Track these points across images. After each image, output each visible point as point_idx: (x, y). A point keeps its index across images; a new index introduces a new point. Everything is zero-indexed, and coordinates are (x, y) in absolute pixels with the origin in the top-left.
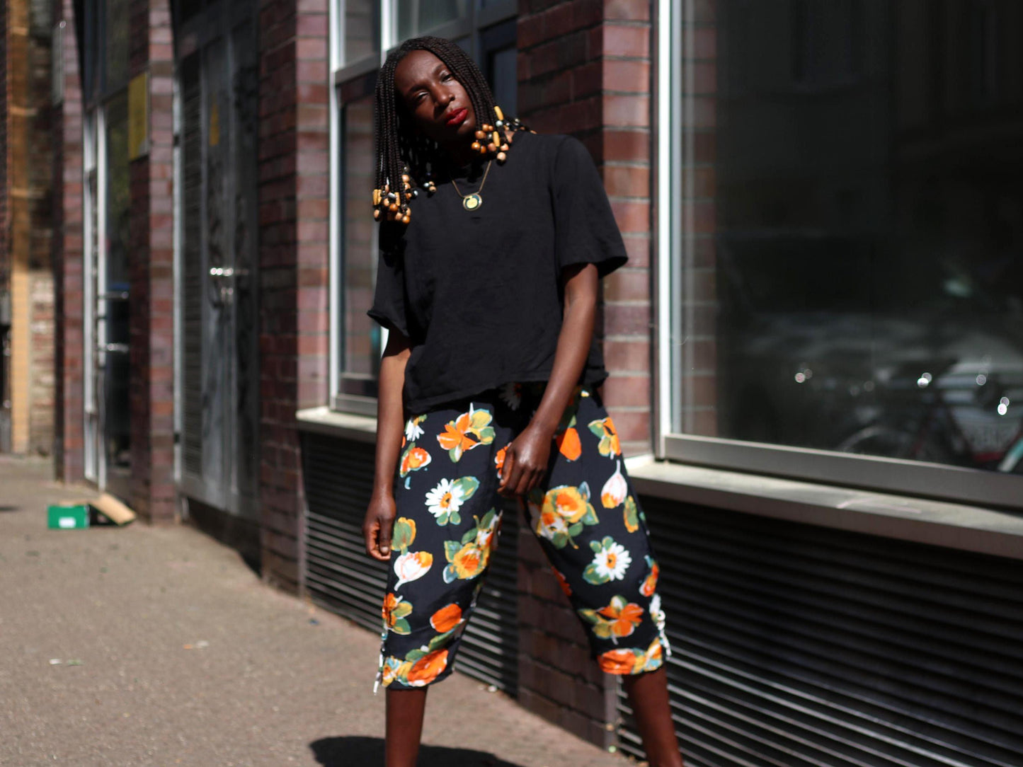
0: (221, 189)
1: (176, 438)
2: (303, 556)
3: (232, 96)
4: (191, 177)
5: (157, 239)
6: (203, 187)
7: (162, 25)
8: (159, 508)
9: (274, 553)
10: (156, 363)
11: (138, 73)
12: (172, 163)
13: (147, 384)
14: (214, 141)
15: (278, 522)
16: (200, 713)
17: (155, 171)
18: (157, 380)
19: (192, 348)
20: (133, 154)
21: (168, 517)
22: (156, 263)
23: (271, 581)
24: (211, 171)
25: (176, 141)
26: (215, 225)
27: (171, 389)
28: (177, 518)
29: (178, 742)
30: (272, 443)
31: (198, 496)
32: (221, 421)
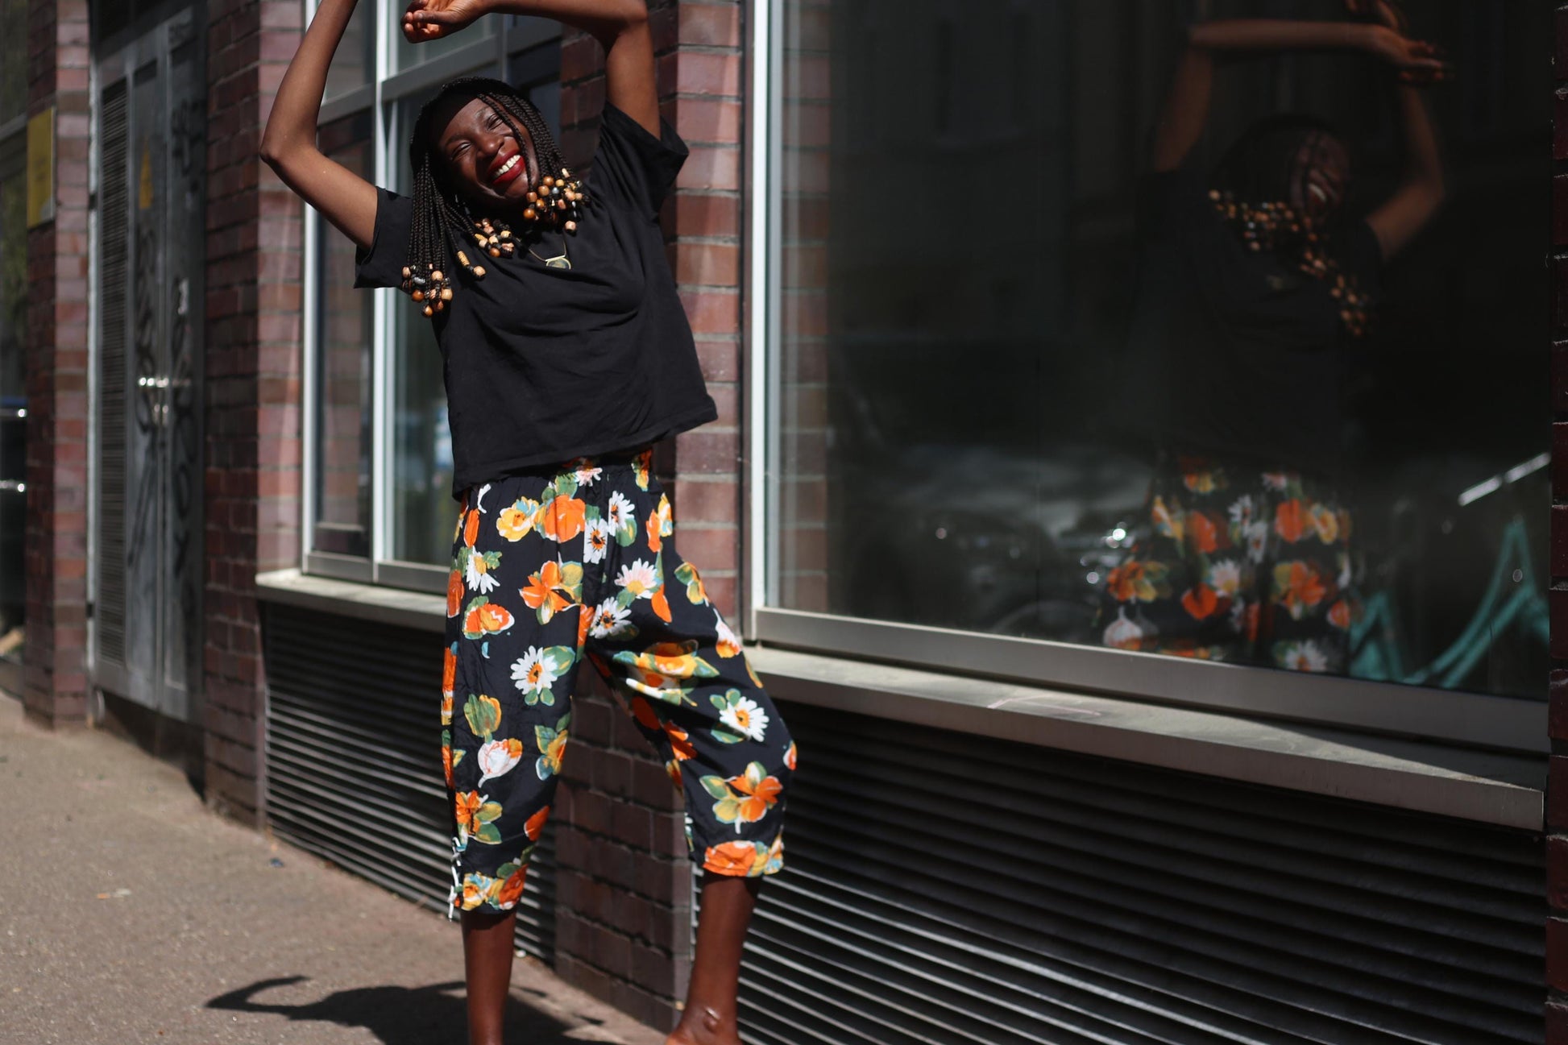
0: (153, 270)
1: (89, 610)
2: (263, 773)
3: (169, 140)
4: (112, 251)
5: (65, 336)
6: (130, 265)
7: (75, 43)
8: (64, 705)
9: (222, 766)
10: (61, 507)
11: (42, 109)
12: (87, 232)
13: (50, 533)
14: (145, 204)
15: (229, 725)
16: (119, 988)
17: (63, 243)
18: (63, 530)
19: (112, 486)
20: (32, 220)
21: (77, 718)
22: (63, 369)
23: (217, 808)
24: (141, 244)
25: (92, 202)
26: (146, 318)
27: (83, 542)
28: (90, 720)
29: (88, 1027)
30: (221, 618)
31: (120, 691)
32: (152, 586)
